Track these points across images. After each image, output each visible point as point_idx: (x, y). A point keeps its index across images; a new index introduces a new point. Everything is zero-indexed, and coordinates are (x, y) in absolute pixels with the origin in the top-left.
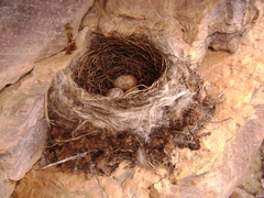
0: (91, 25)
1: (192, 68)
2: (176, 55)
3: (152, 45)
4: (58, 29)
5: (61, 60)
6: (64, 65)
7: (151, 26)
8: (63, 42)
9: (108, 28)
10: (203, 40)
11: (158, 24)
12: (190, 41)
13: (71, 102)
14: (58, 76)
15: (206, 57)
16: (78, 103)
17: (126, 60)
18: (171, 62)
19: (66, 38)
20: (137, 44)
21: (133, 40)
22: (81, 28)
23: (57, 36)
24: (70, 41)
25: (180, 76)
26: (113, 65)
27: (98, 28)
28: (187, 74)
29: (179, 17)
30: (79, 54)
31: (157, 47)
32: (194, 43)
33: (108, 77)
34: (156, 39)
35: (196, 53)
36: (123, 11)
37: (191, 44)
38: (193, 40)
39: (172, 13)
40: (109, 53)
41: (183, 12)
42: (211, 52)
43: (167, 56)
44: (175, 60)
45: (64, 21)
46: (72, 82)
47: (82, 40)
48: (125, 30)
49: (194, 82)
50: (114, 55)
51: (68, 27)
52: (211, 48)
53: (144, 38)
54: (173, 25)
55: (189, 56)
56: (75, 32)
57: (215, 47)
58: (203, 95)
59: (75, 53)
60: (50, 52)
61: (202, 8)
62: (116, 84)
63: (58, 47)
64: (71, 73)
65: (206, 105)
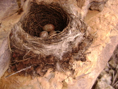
1: (81, 19)
2: (75, 14)
3: (62, 9)
5: (16, 18)
6: (17, 21)
8: (16, 8)
10: (87, 6)
14: (14, 27)
15: (88, 13)
17: (48, 16)
18: (72, 18)
19: (18, 6)
20: (54, 8)
21: (52, 6)
22: (25, 1)
23: (13, 5)
24: (20, 7)
25: (77, 25)
26: (42, 19)
27: (34, 0)
28: (80, 24)
30: (25, 14)
31: (64, 10)
32: (83, 8)
33: (40, 25)
34: (64, 6)
35: (84, 12)
37: (81, 8)
38: (82, 6)
40: (40, 13)
42: (90, 11)
43: (70, 15)
44: (74, 17)
46: (22, 30)
47: (26, 6)
49: (83, 28)
50: (42, 14)
51: (18, 0)
52: (90, 9)
53: (57, 5)
55: (80, 14)
56: (22, 3)
57: (92, 8)
58: (88, 34)
59: (23, 13)
60: (9, 14)
62: (44, 29)
63: (13, 11)
64: (21, 25)
65: (88, 39)
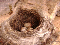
1: (50, 22)
2: (46, 17)
3: (38, 14)
4: (6, 6)
6: (7, 18)
7: (38, 7)
9: (24, 7)
10: (55, 13)
11: (40, 7)
12: (50, 13)
13: (6, 32)
14: (4, 22)
15: (55, 18)
16: (8, 33)
17: (29, 18)
18: (44, 20)
19: (10, 10)
20: (33, 13)
21: (31, 11)
23: (6, 9)
24: (11, 10)
25: (46, 25)
26: (25, 19)
27: (21, 7)
28: (49, 25)
29: (47, 5)
32: (52, 14)
33: (23, 23)
35: (52, 17)
36: (29, 2)
37: (51, 14)
38: (52, 13)
39: (45, 3)
40: (24, 15)
41: (49, 3)
42: (56, 17)
44: (45, 20)
45: (9, 4)
47: (15, 10)
48: (29, 8)
49: (51, 28)
50: (25, 16)
51: (10, 6)
52: (57, 16)
53: (35, 11)
54: (45, 7)
55: (50, 18)
56: (13, 8)
57: (58, 15)
58: (54, 32)
59: (12, 14)
60: (3, 14)
63: (6, 12)
64: (9, 21)
65: (54, 35)
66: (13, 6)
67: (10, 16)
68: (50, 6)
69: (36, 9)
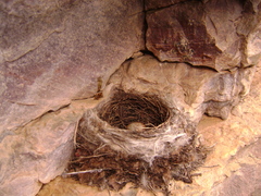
0: (116, 82)
4: (93, 79)
6: (93, 106)
7: (161, 89)
8: (94, 91)
9: (128, 86)
11: (166, 88)
13: (97, 129)
16: (102, 131)
17: (138, 112)
19: (96, 88)
20: (149, 100)
22: (108, 83)
27: (121, 86)
29: (182, 85)
32: (193, 105)
33: (123, 123)
34: (165, 98)
35: (194, 113)
36: (141, 76)
37: (190, 105)
38: (192, 102)
39: (177, 81)
41: (186, 81)
45: (98, 74)
47: (108, 92)
48: (141, 89)
50: (130, 107)
51: (99, 80)
52: (206, 114)
53: (155, 96)
54: (178, 90)
56: (104, 85)
57: (210, 113)
59: (102, 99)
61: (201, 79)
62: (129, 128)
64: (97, 112)
66: (104, 80)
67: (97, 102)
68: (190, 87)
69: (157, 93)
